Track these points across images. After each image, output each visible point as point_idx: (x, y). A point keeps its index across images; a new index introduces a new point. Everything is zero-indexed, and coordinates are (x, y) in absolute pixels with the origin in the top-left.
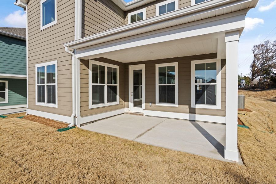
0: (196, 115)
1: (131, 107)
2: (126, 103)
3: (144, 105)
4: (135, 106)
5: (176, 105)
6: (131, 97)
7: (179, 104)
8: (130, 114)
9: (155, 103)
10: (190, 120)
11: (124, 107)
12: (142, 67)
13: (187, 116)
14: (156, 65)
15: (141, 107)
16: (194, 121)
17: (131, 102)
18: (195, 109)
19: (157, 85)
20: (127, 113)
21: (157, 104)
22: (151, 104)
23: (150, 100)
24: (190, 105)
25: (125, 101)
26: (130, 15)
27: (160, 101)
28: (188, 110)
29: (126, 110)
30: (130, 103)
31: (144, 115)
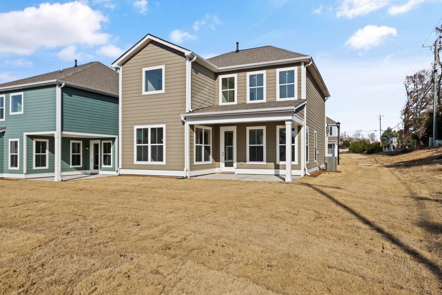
0: (280, 170)
1: (222, 167)
2: (217, 163)
3: (235, 164)
4: (226, 166)
5: (264, 163)
6: (222, 157)
7: (267, 162)
8: (222, 173)
9: (246, 162)
10: (275, 175)
11: (215, 167)
12: (234, 129)
13: (273, 172)
14: (247, 128)
15: (232, 166)
16: (279, 175)
17: (223, 162)
18: (279, 165)
19: (248, 145)
20: (218, 173)
21: (247, 163)
22: (242, 163)
23: (242, 159)
24: (275, 162)
25: (216, 161)
26: (221, 77)
27: (251, 160)
28: (273, 167)
29: (217, 170)
30: (221, 163)
31: (236, 173)
